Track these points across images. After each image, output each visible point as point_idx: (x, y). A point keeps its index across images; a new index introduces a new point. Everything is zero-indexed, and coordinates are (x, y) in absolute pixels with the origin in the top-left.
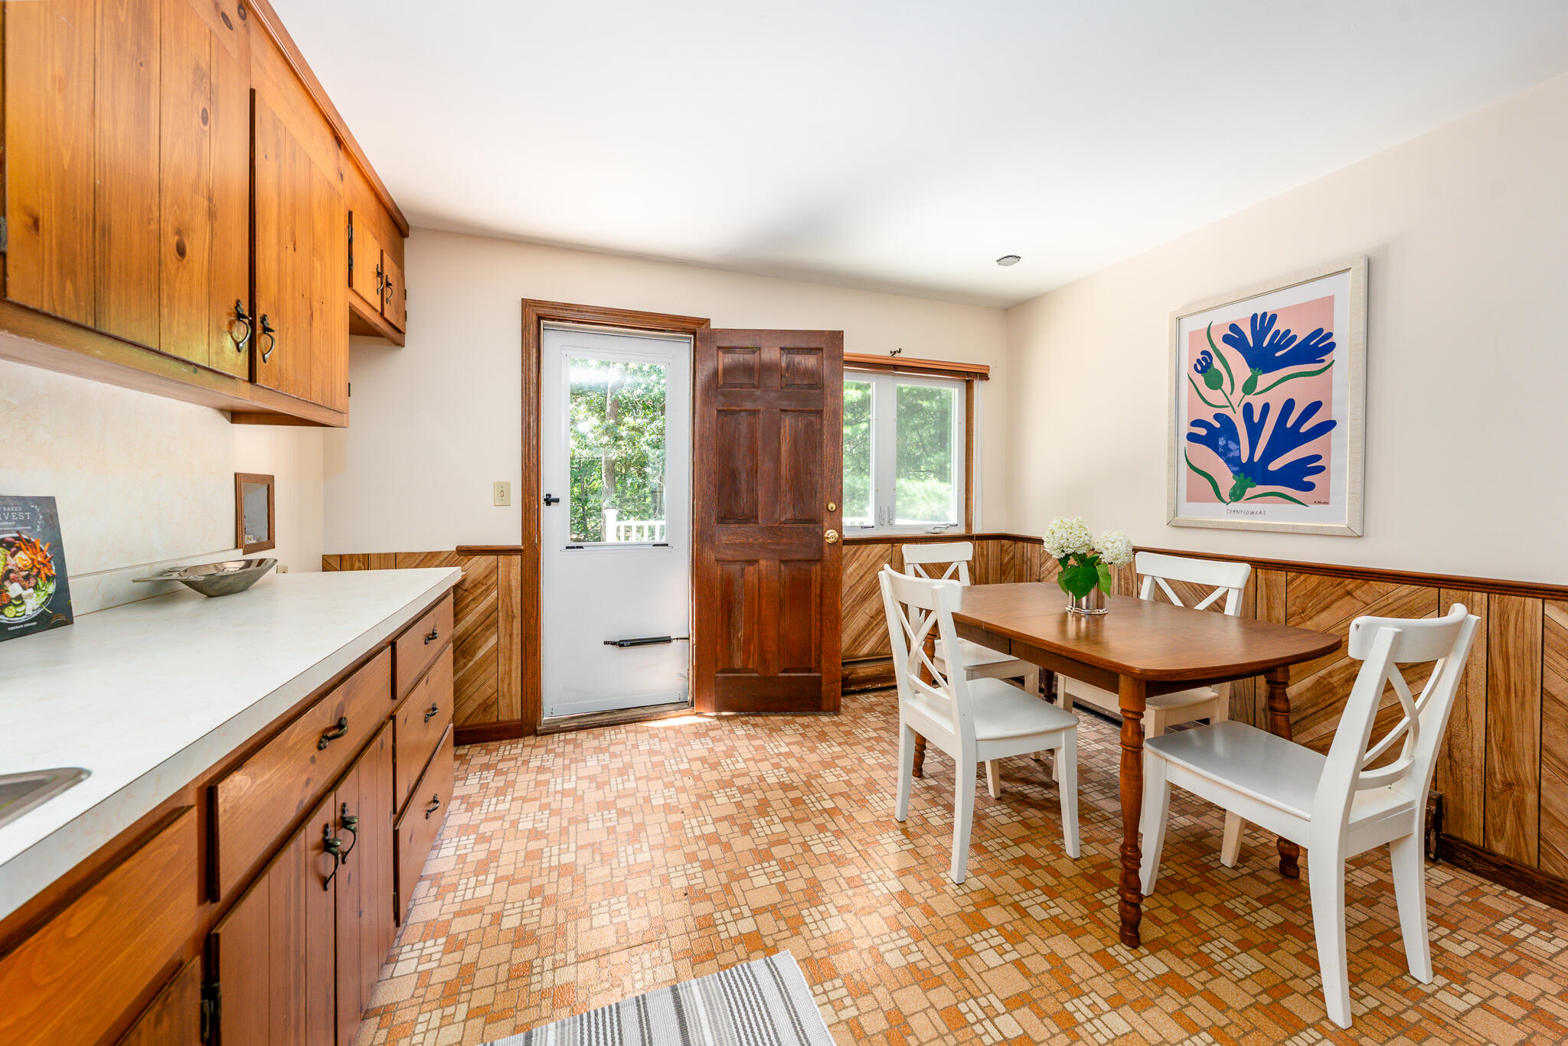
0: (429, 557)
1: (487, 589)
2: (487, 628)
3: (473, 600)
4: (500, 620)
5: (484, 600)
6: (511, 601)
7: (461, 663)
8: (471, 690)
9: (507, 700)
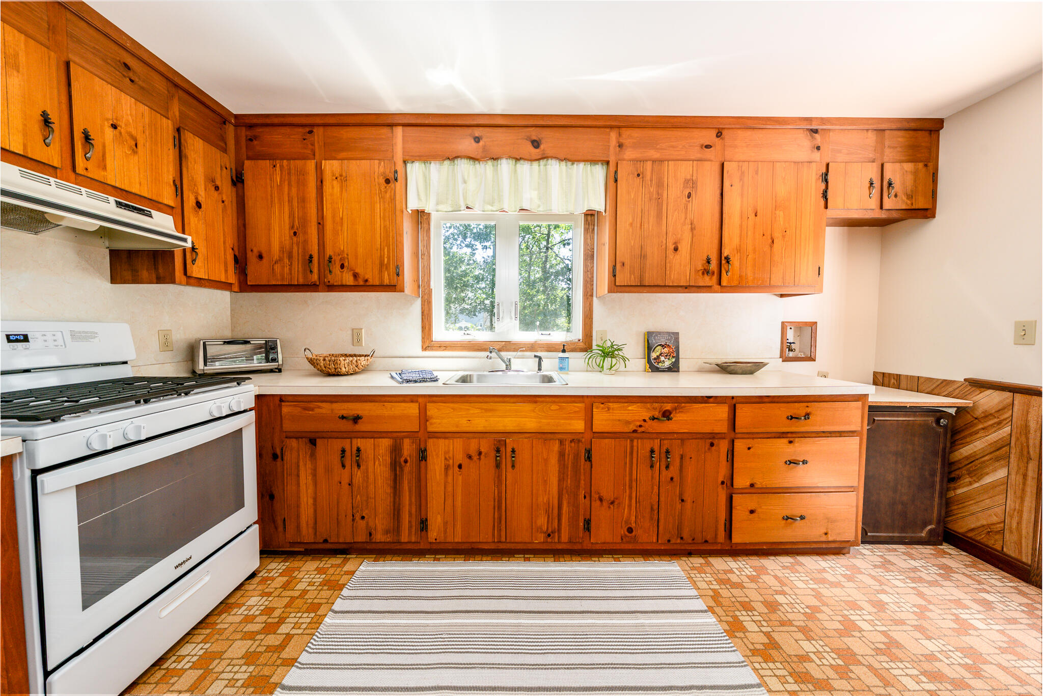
0: (944, 383)
1: (999, 423)
2: (997, 459)
3: (983, 429)
4: (1012, 456)
5: (995, 432)
6: (1028, 442)
7: (967, 480)
8: (974, 508)
9: (1015, 537)
